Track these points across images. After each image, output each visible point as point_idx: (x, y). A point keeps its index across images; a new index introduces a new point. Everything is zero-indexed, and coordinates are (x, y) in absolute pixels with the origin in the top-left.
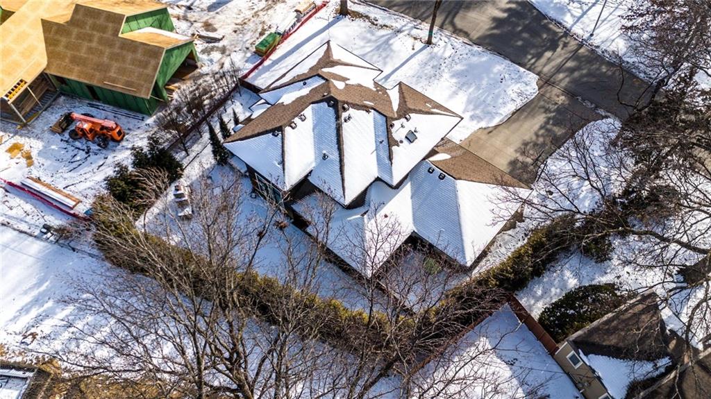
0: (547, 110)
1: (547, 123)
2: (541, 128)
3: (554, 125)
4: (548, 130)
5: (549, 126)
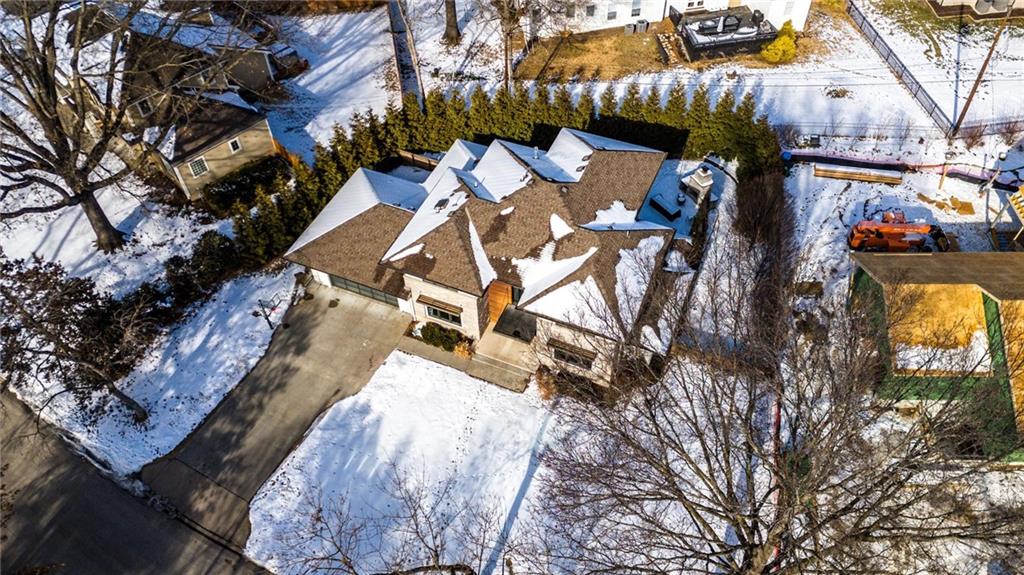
3: (230, 434)
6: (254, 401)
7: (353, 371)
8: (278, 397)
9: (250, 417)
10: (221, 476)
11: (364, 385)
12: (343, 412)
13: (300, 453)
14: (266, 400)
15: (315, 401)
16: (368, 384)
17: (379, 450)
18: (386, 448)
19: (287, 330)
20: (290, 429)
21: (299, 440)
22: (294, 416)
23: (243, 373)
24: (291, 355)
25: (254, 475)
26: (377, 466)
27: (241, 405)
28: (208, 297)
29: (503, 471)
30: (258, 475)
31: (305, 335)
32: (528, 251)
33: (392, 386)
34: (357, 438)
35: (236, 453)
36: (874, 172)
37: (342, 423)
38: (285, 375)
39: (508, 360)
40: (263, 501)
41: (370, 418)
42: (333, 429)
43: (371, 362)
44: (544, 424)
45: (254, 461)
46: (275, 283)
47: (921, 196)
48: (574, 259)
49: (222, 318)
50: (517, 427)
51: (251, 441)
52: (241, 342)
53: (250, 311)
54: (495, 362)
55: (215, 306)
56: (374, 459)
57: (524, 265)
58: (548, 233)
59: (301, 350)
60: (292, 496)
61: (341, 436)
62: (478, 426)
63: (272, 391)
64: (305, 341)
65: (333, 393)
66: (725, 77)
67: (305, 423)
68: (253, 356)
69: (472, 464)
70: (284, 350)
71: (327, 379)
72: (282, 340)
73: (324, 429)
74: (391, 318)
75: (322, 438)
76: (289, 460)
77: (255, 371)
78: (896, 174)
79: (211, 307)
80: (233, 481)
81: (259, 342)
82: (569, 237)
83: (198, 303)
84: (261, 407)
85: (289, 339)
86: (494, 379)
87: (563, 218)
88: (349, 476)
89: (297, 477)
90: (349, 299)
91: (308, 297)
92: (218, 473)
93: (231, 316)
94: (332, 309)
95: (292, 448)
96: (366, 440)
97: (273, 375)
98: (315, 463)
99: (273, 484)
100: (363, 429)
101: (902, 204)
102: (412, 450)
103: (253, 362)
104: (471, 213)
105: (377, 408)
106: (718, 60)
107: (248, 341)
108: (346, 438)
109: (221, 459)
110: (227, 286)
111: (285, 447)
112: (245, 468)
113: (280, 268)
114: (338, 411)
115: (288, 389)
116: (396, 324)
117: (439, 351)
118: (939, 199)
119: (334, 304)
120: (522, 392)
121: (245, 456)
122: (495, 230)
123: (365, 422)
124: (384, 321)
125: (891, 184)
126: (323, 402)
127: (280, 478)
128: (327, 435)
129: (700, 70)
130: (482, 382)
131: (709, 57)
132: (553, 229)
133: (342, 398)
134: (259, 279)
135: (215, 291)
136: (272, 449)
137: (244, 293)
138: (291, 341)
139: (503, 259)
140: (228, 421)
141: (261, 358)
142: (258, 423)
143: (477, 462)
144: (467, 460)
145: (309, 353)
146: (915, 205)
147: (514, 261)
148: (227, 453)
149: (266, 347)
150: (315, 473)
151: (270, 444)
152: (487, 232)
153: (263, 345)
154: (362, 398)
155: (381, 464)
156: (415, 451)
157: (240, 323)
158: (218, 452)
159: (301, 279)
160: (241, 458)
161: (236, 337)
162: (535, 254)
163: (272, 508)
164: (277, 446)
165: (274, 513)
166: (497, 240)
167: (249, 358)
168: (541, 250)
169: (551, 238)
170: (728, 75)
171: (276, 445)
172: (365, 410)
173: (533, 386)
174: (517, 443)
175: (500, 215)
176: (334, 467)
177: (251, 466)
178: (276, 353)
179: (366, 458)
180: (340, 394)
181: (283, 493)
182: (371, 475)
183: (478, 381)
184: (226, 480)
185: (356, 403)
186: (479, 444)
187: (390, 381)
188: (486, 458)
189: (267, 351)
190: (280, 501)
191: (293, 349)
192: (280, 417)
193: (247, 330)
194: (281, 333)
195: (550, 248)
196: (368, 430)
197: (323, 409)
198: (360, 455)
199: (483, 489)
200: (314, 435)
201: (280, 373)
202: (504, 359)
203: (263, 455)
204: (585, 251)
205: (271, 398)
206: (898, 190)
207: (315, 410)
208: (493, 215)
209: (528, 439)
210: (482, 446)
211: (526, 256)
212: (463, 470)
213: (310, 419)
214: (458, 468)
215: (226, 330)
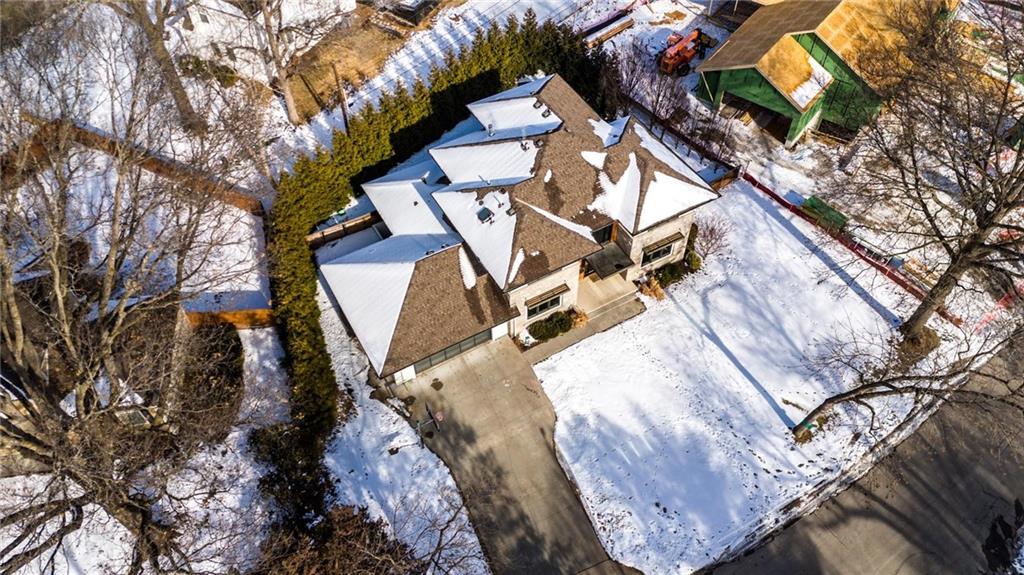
0: (561, 550)
1: (530, 531)
2: (523, 517)
3: (521, 542)
4: (512, 525)
5: (521, 532)
6: (498, 503)
7: (529, 408)
8: (510, 481)
9: (514, 515)
10: (563, 570)
11: (553, 407)
12: (570, 438)
13: (587, 491)
14: (505, 492)
15: (538, 453)
16: (554, 404)
17: (629, 430)
18: (632, 426)
19: (435, 436)
20: (553, 488)
21: (572, 487)
22: (542, 477)
23: (456, 496)
24: (469, 448)
25: (581, 540)
26: (643, 438)
27: (493, 517)
28: (329, 484)
29: (708, 361)
30: (585, 537)
31: (455, 425)
32: (592, 193)
33: (573, 388)
34: (606, 443)
35: (548, 545)
36: (615, 25)
37: (580, 444)
38: (489, 463)
39: (613, 298)
40: (617, 545)
41: (592, 421)
42: (582, 453)
43: (531, 391)
44: (684, 312)
45: (567, 534)
46: (365, 418)
47: (651, 24)
48: (626, 172)
49: (372, 481)
50: (676, 329)
51: (542, 526)
52: (419, 480)
53: (386, 455)
54: (605, 309)
55: (346, 483)
56: (635, 439)
57: (598, 205)
58: (592, 169)
59: (470, 436)
60: (628, 519)
61: (594, 451)
62: (656, 352)
63: (499, 483)
64: (462, 428)
65: (541, 436)
67: (555, 471)
68: (445, 477)
69: (689, 376)
70: (458, 451)
71: (523, 433)
72: (444, 447)
73: (576, 460)
74: (494, 351)
75: (585, 466)
76: (586, 503)
77: (463, 487)
78: (624, 20)
79: (345, 488)
80: (576, 561)
81: (431, 465)
82: (608, 160)
83: (328, 498)
84: (510, 500)
85: (448, 440)
86: (619, 318)
87: (590, 150)
88: (641, 465)
89: (612, 505)
90: (443, 371)
91: (409, 401)
92: (560, 571)
93: (376, 475)
94: (442, 391)
95: (577, 497)
96: (611, 435)
97: (479, 473)
98: (607, 485)
99: (605, 529)
100: (598, 432)
102: (646, 407)
103: (450, 482)
104: (523, 199)
105: (584, 410)
107: (424, 473)
108: (598, 448)
109: (545, 561)
110: (329, 461)
111: (572, 502)
112: (570, 545)
113: (349, 406)
114: (564, 441)
115: (507, 468)
116: (504, 352)
117: (561, 337)
119: (437, 385)
120: (646, 309)
121: (557, 539)
122: (554, 197)
123: (593, 426)
124: (493, 358)
126: (545, 448)
127: (602, 521)
128: (584, 461)
129: (429, 28)
130: (616, 328)
132: (592, 164)
133: (553, 431)
134: (347, 431)
135: (326, 475)
136: (566, 514)
137: (353, 451)
138: (452, 441)
139: (581, 212)
140: (504, 536)
141: (451, 472)
142: (527, 511)
143: (689, 371)
144: (682, 377)
145: (479, 432)
147: (591, 208)
148: (541, 553)
149: (442, 463)
150: (616, 490)
151: (558, 512)
152: (550, 204)
153: (438, 464)
154: (564, 416)
155: (646, 436)
156: (648, 406)
157: (393, 470)
158: (534, 560)
159: (380, 396)
160: (556, 544)
161: (408, 481)
162: (598, 190)
163: (630, 541)
164: (565, 506)
165: (636, 542)
166: (562, 204)
167: (444, 483)
168: (599, 184)
169: (597, 171)
170: (454, 19)
171: (563, 508)
172: (580, 421)
173: (644, 298)
174: (690, 338)
175: (546, 184)
176: (622, 472)
177: (571, 539)
178: (456, 459)
179: (631, 445)
180: (548, 433)
181: (620, 524)
182: (650, 449)
183: (612, 329)
184: (570, 568)
185: (566, 423)
186: (673, 361)
187: (565, 387)
188: (689, 365)
189: (445, 464)
190: (627, 531)
191: (463, 443)
192: (534, 489)
193: (408, 468)
194: (435, 445)
195: (604, 179)
196: (602, 428)
197: (552, 451)
198: (625, 447)
199: (715, 381)
200: (576, 471)
201: (482, 466)
202: (609, 300)
203: (567, 524)
204: (628, 161)
205: (506, 488)
207: (549, 458)
208: (541, 188)
209: (691, 330)
210: (678, 361)
211: (595, 197)
212: (691, 385)
213: (554, 465)
214: (685, 387)
215: (392, 487)
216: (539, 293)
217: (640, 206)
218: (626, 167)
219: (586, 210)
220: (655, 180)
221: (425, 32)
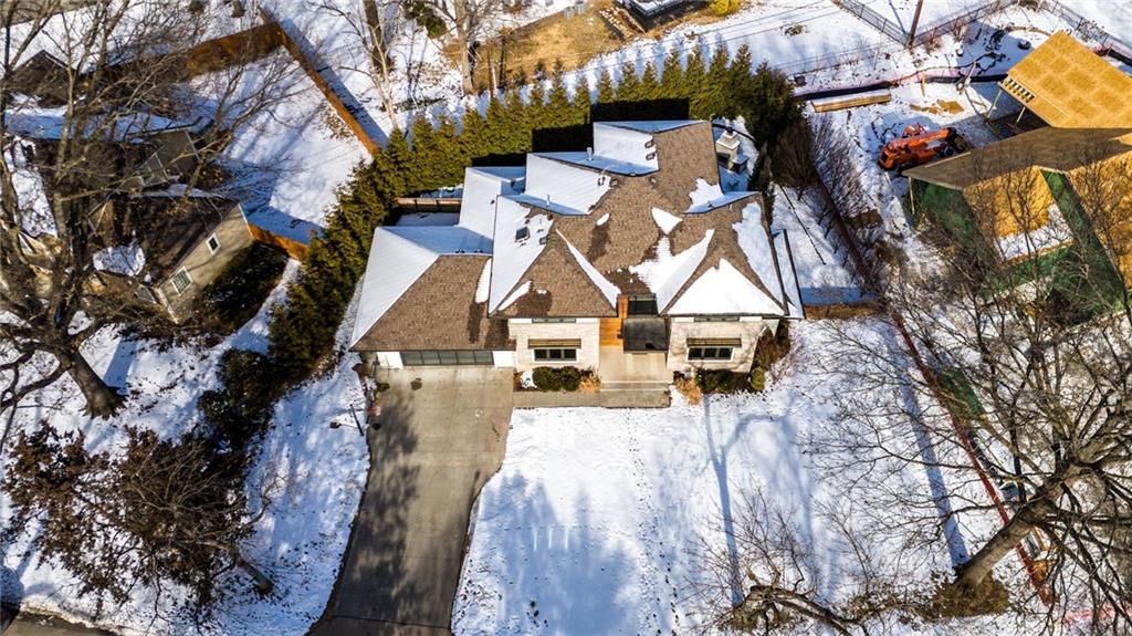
0: (412, 594)
1: (398, 561)
2: (401, 545)
3: (383, 566)
4: (387, 546)
5: (388, 557)
6: (389, 519)
7: (482, 447)
8: (414, 505)
9: (395, 538)
10: (400, 614)
11: (504, 457)
12: (497, 494)
13: (475, 553)
14: (402, 513)
15: (458, 493)
16: (507, 455)
17: (559, 518)
18: (565, 514)
19: (380, 430)
20: (447, 534)
21: (465, 542)
22: (443, 520)
23: (358, 495)
24: (401, 456)
25: (437, 596)
26: (567, 532)
27: (376, 529)
28: (265, 427)
29: (695, 489)
30: (442, 596)
31: (405, 429)
32: (642, 254)
33: (535, 448)
34: (528, 515)
35: (403, 583)
36: (866, 95)
37: (503, 505)
38: (408, 478)
39: (640, 378)
40: (465, 620)
41: (530, 489)
42: (497, 515)
43: (495, 432)
44: (708, 429)
45: (428, 583)
46: (335, 384)
47: (912, 107)
48: (693, 247)
49: (298, 442)
50: (685, 442)
51: (411, 563)
52: (336, 462)
53: (326, 425)
54: (625, 386)
55: (278, 433)
56: (559, 529)
57: (643, 270)
58: (656, 230)
59: (409, 445)
60: (494, 602)
61: (510, 519)
62: (646, 455)
63: (403, 501)
64: (409, 435)
65: (473, 479)
66: (686, 39)
67: (461, 520)
68: (360, 471)
69: (662, 495)
70: (390, 452)
71: (459, 468)
72: (381, 444)
73: (487, 518)
74: (490, 377)
75: (490, 529)
76: (467, 565)
77: (370, 487)
78: (883, 93)
79: (274, 437)
80: (417, 612)
81: (357, 454)
82: (680, 227)
83: (256, 438)
84: (401, 523)
85: (388, 439)
86: (634, 402)
87: (665, 209)
88: (544, 557)
89: (488, 580)
90: (431, 374)
91: (383, 387)
92: (395, 613)
93: (306, 438)
94: (417, 392)
95: (462, 553)
96: (539, 512)
97: (393, 484)
98: (499, 557)
99: (465, 598)
100: (529, 503)
101: (902, 118)
102: (594, 503)
103: (362, 478)
104: (564, 233)
105: (531, 476)
106: (670, 24)
107: (345, 458)
108: (516, 520)
109: (389, 596)
110: (280, 406)
111: (454, 555)
112: (422, 595)
113: (330, 367)
114: (490, 495)
115: (420, 492)
116: (499, 383)
117: (561, 394)
118: (929, 105)
119: (416, 385)
120: (669, 406)
121: (415, 582)
122: (598, 244)
123: (527, 495)
124: (484, 384)
125: (884, 102)
126: (468, 491)
127: (469, 589)
128: (494, 523)
129: (658, 38)
130: (624, 410)
131: (662, 23)
132: (659, 224)
133: (487, 479)
134: (312, 387)
135: (268, 417)
136: (441, 563)
137: (305, 408)
138: (392, 442)
139: (619, 270)
140: (371, 553)
141: (369, 471)
142: (408, 541)
143: (665, 490)
144: (655, 493)
145: (420, 446)
146: (912, 116)
147: (632, 270)
148: (393, 587)
149: (368, 457)
150: (504, 567)
151: (435, 558)
152: (590, 249)
153: (363, 456)
154: (508, 472)
155: (571, 531)
156: (597, 502)
157: (322, 441)
158: (381, 589)
159: (362, 371)
160: (412, 586)
161: (326, 457)
162: (650, 254)
163: (480, 623)
164: (445, 556)
165: (484, 627)
166: (604, 253)
167: (356, 476)
168: (655, 249)
169: (661, 234)
170: (688, 36)
171: (442, 556)
172: (519, 483)
173: (676, 394)
174: (694, 457)
175: (597, 227)
176: (522, 553)
177: (428, 589)
178: (383, 460)
179: (550, 532)
180: (481, 479)
181: (482, 602)
182: (566, 545)
183: (619, 410)
184: (408, 614)
185: (505, 479)
186: (657, 472)
187: (529, 443)
188: (671, 483)
189: (370, 461)
190: (483, 612)
191: (399, 448)
192: (429, 525)
193: (336, 446)
194: (374, 437)
195: (664, 245)
196: (535, 502)
197: (473, 499)
198: (543, 531)
199: (687, 514)
200: (479, 529)
201: (400, 479)
202: (634, 379)
203: (435, 573)
204: (702, 236)
205: (406, 509)
206: (891, 108)
207: (465, 503)
208: (589, 229)
209: (701, 449)
210: (661, 474)
211: (643, 260)
212: (656, 503)
213: (464, 512)
214: (650, 504)
215: (310, 455)
216: (546, 337)
217: (684, 288)
218: (696, 242)
219: (626, 271)
220: (717, 268)
221: (651, 41)
